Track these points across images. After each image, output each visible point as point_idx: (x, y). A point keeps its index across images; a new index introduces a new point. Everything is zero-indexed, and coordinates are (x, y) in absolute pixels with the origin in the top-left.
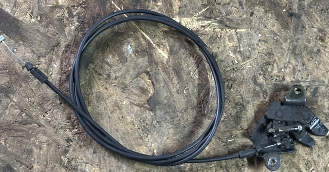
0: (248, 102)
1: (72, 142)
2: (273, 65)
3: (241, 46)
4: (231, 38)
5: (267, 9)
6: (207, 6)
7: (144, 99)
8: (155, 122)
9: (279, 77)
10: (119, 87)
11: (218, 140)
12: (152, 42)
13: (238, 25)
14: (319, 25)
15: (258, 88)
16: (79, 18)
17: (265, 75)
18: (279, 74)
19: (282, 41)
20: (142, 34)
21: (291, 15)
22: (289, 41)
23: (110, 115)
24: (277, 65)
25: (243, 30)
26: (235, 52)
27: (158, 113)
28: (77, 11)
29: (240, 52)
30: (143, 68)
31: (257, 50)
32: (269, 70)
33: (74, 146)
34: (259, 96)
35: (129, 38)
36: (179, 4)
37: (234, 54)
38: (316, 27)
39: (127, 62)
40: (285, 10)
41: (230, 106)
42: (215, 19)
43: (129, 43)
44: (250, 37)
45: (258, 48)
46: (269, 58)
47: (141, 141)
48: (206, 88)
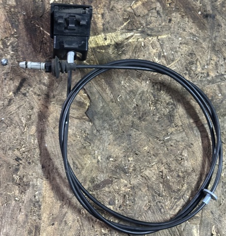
0: (179, 101)
1: (21, 160)
2: (196, 64)
3: (164, 51)
5: (184, 14)
6: (128, 19)
7: (82, 111)
8: (95, 131)
9: (203, 73)
10: (57, 104)
11: (156, 140)
13: (159, 33)
16: (13, 47)
19: (201, 41)
21: (206, 16)
22: (208, 40)
23: (54, 130)
24: (200, 63)
25: (164, 36)
26: (159, 57)
27: (97, 122)
28: (10, 41)
29: (164, 56)
31: (179, 53)
32: (193, 69)
33: (23, 163)
36: (102, 22)
37: (159, 59)
39: (62, 80)
40: (200, 13)
41: (162, 107)
42: (137, 31)
44: (171, 42)
46: (192, 58)
47: (85, 150)
48: (138, 93)
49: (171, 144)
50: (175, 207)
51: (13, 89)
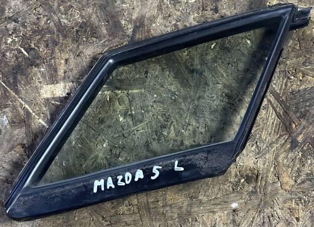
2: (169, 129)
4: (121, 101)
5: (164, 67)
9: (176, 141)
11: (101, 219)
12: (31, 111)
13: (130, 86)
14: (224, 80)
17: (161, 140)
18: (176, 138)
19: (181, 100)
20: (20, 103)
21: (192, 71)
24: (174, 128)
25: (135, 91)
26: (125, 115)
29: (131, 115)
30: (19, 140)
31: (151, 113)
32: (165, 133)
35: (5, 108)
36: (65, 68)
37: (124, 118)
38: (221, 83)
44: (144, 99)
45: (153, 110)
48: (90, 158)
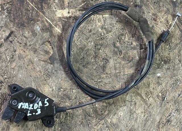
0: (110, 58)
1: (3, 83)
2: (125, 36)
3: (106, 25)
4: (99, 20)
6: (85, 2)
7: (47, 57)
8: (54, 71)
10: (32, 50)
12: (52, 24)
13: (104, 13)
14: (153, 11)
15: (116, 49)
16: (8, 11)
17: (121, 42)
18: (129, 41)
20: (46, 19)
23: (27, 67)
24: (128, 36)
25: (107, 16)
26: (102, 28)
27: (56, 65)
28: (7, 7)
29: (105, 28)
30: (46, 39)
31: (115, 27)
32: (123, 38)
33: (5, 85)
34: (117, 54)
35: (38, 21)
38: (151, 12)
39: (37, 36)
40: (132, 3)
41: (99, 60)
43: (38, 24)
44: (111, 20)
45: (116, 25)
46: (123, 32)
47: (45, 82)
48: (85, 50)
49: (102, 85)
50: (98, 124)
51: (4, 37)
